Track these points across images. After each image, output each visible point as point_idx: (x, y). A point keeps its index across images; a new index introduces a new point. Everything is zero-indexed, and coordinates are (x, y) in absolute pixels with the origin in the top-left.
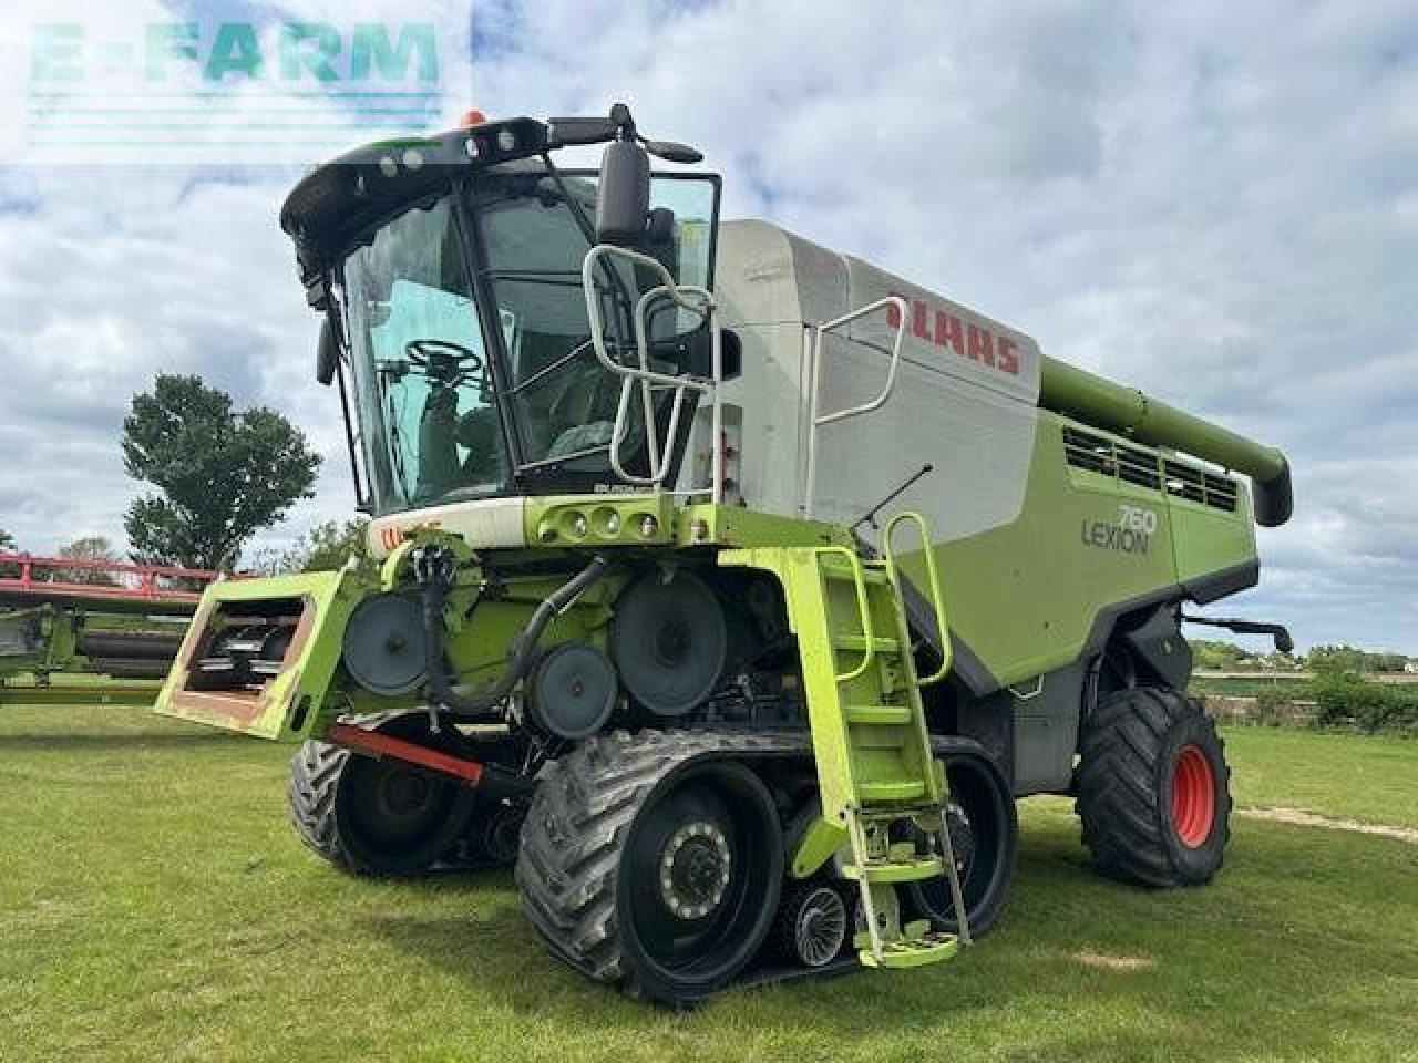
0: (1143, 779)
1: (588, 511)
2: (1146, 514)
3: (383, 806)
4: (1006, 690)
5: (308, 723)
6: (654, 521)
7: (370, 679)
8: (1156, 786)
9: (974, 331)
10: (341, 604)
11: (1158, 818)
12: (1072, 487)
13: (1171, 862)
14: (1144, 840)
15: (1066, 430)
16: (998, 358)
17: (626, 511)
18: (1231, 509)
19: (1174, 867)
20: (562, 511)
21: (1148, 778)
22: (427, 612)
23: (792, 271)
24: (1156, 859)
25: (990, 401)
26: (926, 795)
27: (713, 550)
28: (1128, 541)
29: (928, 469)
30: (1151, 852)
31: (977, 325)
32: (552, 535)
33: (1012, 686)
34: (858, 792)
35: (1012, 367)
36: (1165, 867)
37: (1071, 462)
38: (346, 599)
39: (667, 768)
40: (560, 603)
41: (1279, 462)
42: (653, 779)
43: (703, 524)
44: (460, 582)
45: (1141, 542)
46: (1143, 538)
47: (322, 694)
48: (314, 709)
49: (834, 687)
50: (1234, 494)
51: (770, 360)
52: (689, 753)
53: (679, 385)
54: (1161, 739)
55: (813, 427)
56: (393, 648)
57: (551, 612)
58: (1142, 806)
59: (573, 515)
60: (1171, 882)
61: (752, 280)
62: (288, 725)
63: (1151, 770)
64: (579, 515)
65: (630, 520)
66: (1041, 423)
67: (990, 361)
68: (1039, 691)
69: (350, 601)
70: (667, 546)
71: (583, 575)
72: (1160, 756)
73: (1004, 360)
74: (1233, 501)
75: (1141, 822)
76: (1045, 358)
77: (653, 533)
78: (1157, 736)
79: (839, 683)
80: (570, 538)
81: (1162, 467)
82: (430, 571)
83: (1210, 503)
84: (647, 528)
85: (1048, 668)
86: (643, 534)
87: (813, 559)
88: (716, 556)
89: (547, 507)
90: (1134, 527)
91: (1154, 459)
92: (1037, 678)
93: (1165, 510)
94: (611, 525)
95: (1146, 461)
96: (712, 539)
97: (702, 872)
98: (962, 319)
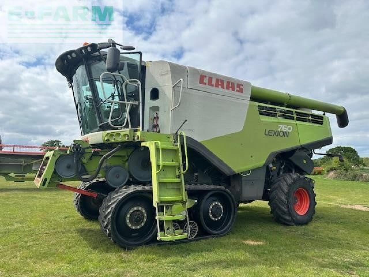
0: (284, 197)
1: (115, 134)
2: (288, 127)
3: (92, 204)
4: (238, 174)
5: (46, 184)
6: (128, 136)
7: (63, 174)
8: (287, 199)
9: (228, 83)
10: (54, 157)
11: (288, 207)
12: (261, 121)
13: (292, 218)
14: (284, 213)
15: (259, 106)
16: (236, 89)
17: (122, 134)
18: (322, 124)
19: (294, 220)
20: (110, 134)
21: (285, 197)
22: (75, 159)
23: (170, 72)
24: (288, 218)
25: (233, 100)
26: (182, 200)
27: (140, 142)
28: (281, 134)
29: (186, 121)
30: (286, 216)
31: (229, 81)
32: (108, 140)
33: (241, 173)
34: (159, 199)
35: (241, 91)
36: (291, 220)
37: (260, 114)
38: (55, 156)
39: (125, 194)
40: (108, 156)
41: (342, 110)
42: (122, 197)
43: (138, 136)
44: (86, 152)
45: (286, 134)
46: (287, 133)
47: (50, 178)
48: (48, 181)
49: (156, 174)
50: (322, 119)
51: (166, 95)
52: (132, 191)
53: (129, 103)
54: (289, 186)
55: (170, 111)
56: (69, 167)
57: (105, 158)
58: (283, 204)
59: (112, 135)
60: (293, 224)
61: (161, 75)
62: (42, 185)
63: (286, 195)
64: (113, 135)
65: (123, 135)
66: (250, 105)
67: (233, 90)
68: (250, 174)
69: (56, 157)
70: (132, 142)
71: (115, 149)
72: (289, 190)
73: (238, 89)
74: (322, 122)
75: (283, 208)
76: (253, 87)
77: (128, 139)
78: (288, 185)
79: (157, 173)
80: (112, 141)
81: (294, 113)
82: (75, 150)
83: (313, 122)
84: (127, 138)
85: (253, 168)
86: (126, 139)
87: (154, 144)
88: (141, 144)
89: (106, 133)
90: (283, 130)
91: (292, 112)
92: (250, 171)
93: (295, 125)
94: (120, 137)
95: (290, 113)
96: (139, 140)
97: (137, 218)
98: (224, 80)
